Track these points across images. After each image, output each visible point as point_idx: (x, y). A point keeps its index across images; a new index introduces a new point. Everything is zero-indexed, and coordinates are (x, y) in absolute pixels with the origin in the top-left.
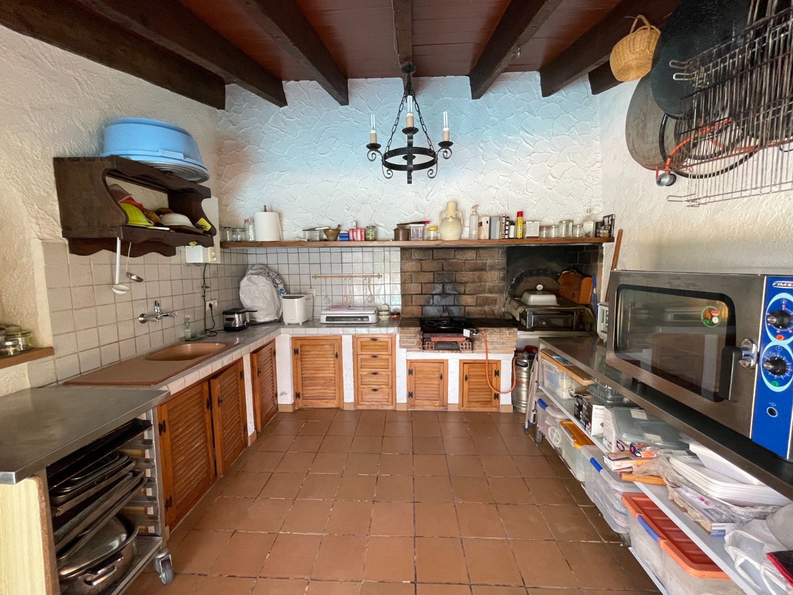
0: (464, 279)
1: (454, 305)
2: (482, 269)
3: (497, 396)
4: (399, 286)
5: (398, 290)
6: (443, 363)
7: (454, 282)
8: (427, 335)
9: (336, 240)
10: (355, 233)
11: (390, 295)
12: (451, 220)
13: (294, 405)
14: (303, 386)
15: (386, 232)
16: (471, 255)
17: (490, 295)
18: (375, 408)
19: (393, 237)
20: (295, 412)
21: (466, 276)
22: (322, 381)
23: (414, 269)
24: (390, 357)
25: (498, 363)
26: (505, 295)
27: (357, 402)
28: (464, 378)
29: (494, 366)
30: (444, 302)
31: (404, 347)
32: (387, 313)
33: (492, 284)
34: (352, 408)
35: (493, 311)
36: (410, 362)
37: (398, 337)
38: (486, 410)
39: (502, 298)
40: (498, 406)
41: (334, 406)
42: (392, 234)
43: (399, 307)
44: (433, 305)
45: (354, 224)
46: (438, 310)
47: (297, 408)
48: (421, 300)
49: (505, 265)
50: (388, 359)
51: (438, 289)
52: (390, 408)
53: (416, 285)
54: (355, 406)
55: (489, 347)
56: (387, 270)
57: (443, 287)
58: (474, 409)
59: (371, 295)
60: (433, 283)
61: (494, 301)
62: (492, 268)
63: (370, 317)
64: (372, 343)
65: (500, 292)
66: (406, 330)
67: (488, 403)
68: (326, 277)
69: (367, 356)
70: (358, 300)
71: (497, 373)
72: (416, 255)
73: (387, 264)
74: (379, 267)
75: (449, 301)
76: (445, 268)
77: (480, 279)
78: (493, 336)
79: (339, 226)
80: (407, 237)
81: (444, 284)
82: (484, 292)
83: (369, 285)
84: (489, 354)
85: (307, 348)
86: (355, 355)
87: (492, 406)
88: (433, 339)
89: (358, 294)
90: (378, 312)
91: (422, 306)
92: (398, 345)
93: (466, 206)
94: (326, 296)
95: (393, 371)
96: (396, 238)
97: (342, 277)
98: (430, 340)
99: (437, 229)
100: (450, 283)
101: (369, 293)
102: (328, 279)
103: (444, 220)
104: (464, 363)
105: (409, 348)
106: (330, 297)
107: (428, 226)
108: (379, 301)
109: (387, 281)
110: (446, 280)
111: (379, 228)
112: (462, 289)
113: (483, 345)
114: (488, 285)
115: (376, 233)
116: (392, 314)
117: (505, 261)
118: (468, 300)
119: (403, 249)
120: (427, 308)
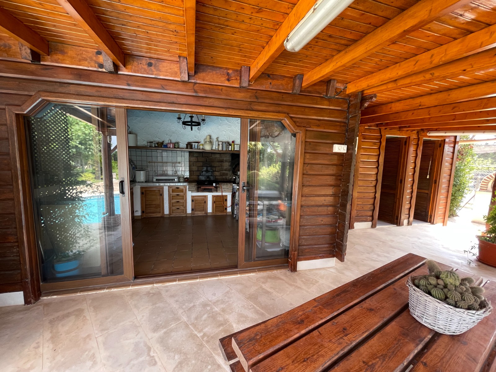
0: (215, 165)
1: (211, 176)
2: (222, 161)
3: (226, 209)
4: (188, 167)
5: (188, 169)
6: (206, 197)
7: (211, 166)
8: (199, 186)
9: (161, 147)
10: (170, 145)
11: (184, 171)
12: (208, 142)
13: (141, 216)
14: (146, 208)
15: (183, 145)
16: (218, 156)
17: (225, 172)
18: (178, 216)
19: (186, 147)
20: (142, 219)
21: (216, 164)
22: (154, 206)
23: (195, 160)
24: (184, 195)
25: (226, 196)
26: (231, 172)
27: (170, 214)
28: (214, 202)
29: (225, 197)
30: (207, 174)
31: (190, 191)
32: (183, 178)
33: (226, 168)
34: (168, 216)
35: (226, 178)
36: (193, 197)
37: (188, 187)
38: (222, 214)
39: (230, 173)
40: (226, 212)
41: (160, 216)
42: (185, 146)
43: (188, 176)
44: (202, 175)
45: (170, 141)
46: (205, 178)
47: (143, 217)
48: (198, 173)
49: (231, 160)
50: (183, 196)
51: (205, 169)
52: (184, 215)
53: (195, 167)
54: (169, 215)
55: (223, 190)
56: (183, 160)
57: (207, 168)
58: (217, 214)
59: (176, 171)
60: (203, 166)
61: (227, 174)
62: (226, 161)
63: (176, 179)
64: (177, 189)
65: (229, 171)
66: (191, 184)
67: (223, 211)
68: (154, 163)
69: (175, 195)
70: (170, 173)
71: (226, 200)
72: (196, 155)
73: (183, 158)
74: (179, 159)
75: (209, 174)
76: (208, 161)
77: (222, 166)
78: (224, 186)
79: (163, 141)
80: (191, 148)
81: (207, 167)
82: (223, 171)
83: (175, 167)
84: (223, 193)
85: (148, 192)
86: (169, 195)
87: (224, 213)
88: (202, 187)
89: (170, 170)
90: (179, 178)
91: (198, 176)
92: (187, 190)
93: (214, 137)
94: (155, 171)
95: (186, 201)
96: (187, 148)
97: (162, 163)
98: (200, 187)
99: (203, 145)
100: (210, 167)
101: (175, 170)
102: (156, 164)
103: (206, 142)
104: (213, 196)
105: (192, 191)
106: (157, 171)
107: (200, 144)
108: (179, 173)
109: (183, 165)
110: (208, 166)
111: (180, 143)
112: (214, 169)
113: (221, 189)
114: (225, 168)
115: (179, 145)
116: (185, 179)
117: (231, 159)
118: (217, 174)
119: (190, 152)
120: (200, 177)
